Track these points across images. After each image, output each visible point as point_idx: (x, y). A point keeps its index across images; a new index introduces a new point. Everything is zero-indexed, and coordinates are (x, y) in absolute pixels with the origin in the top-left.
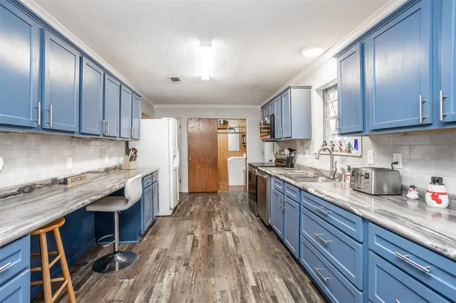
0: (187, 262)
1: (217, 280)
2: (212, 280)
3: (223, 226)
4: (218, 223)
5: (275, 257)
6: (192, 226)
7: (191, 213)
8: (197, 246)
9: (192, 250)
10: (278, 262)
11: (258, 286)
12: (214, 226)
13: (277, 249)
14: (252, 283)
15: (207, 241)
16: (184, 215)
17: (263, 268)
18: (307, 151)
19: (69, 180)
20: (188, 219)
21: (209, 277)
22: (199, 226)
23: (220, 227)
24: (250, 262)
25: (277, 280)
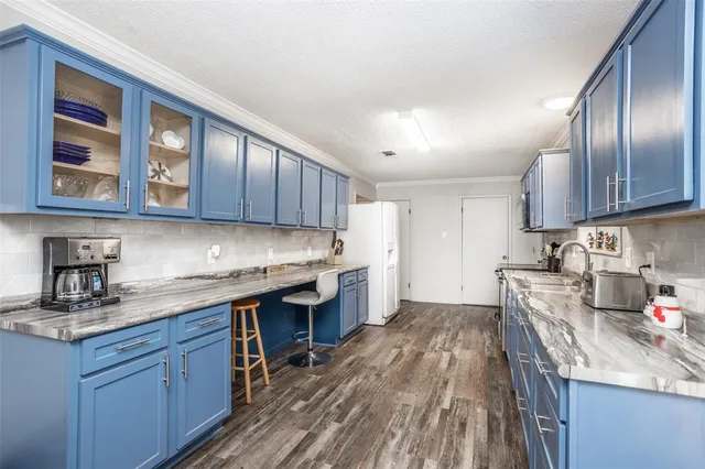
0: (380, 373)
1: (406, 394)
2: (400, 394)
3: (444, 345)
4: (439, 341)
5: (494, 388)
6: (405, 340)
7: (411, 326)
8: (400, 360)
9: (392, 363)
11: (450, 410)
12: (432, 344)
14: (446, 405)
15: (414, 357)
17: (470, 395)
19: (268, 270)
20: (403, 332)
21: (398, 390)
22: (413, 341)
23: (439, 346)
24: (456, 386)
25: (479, 410)
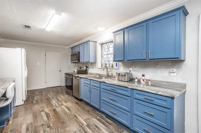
0: (48, 126)
1: (69, 128)
2: (67, 129)
3: (58, 104)
4: (55, 103)
5: (88, 111)
6: (41, 107)
7: (36, 101)
8: (50, 116)
9: (48, 119)
10: (90, 112)
11: (88, 124)
12: (54, 105)
13: (88, 108)
14: (85, 124)
15: (54, 112)
16: (32, 103)
17: (86, 117)
18: (94, 67)
20: (36, 104)
21: (65, 128)
22: (45, 106)
23: (57, 105)
24: (80, 116)
25: (94, 119)
